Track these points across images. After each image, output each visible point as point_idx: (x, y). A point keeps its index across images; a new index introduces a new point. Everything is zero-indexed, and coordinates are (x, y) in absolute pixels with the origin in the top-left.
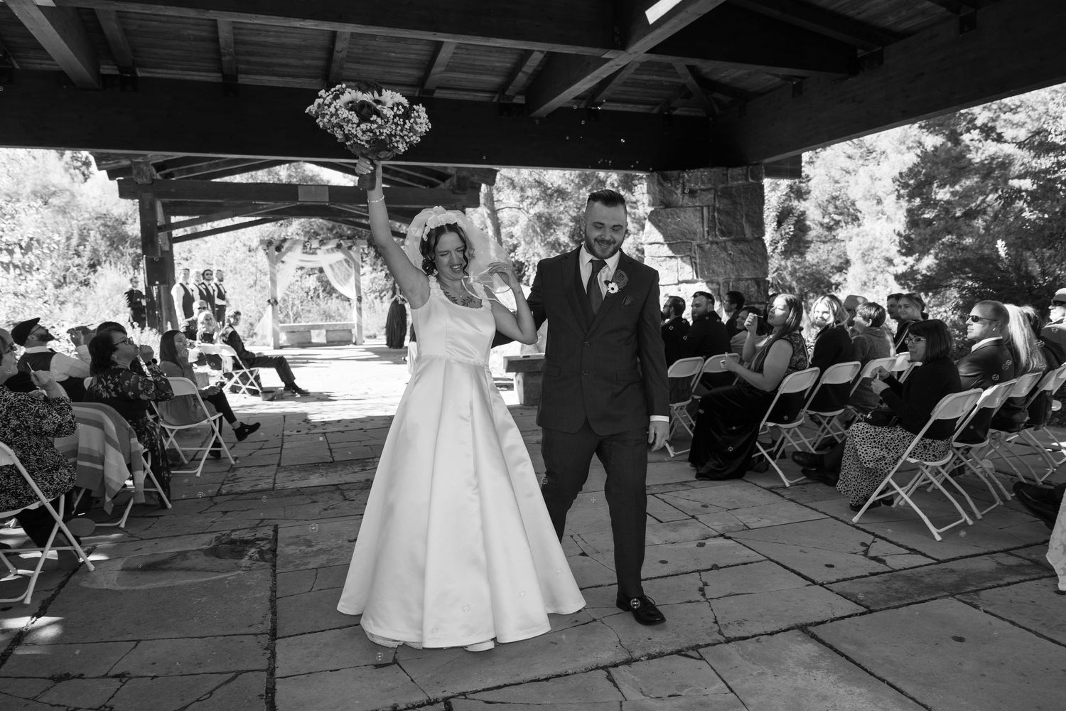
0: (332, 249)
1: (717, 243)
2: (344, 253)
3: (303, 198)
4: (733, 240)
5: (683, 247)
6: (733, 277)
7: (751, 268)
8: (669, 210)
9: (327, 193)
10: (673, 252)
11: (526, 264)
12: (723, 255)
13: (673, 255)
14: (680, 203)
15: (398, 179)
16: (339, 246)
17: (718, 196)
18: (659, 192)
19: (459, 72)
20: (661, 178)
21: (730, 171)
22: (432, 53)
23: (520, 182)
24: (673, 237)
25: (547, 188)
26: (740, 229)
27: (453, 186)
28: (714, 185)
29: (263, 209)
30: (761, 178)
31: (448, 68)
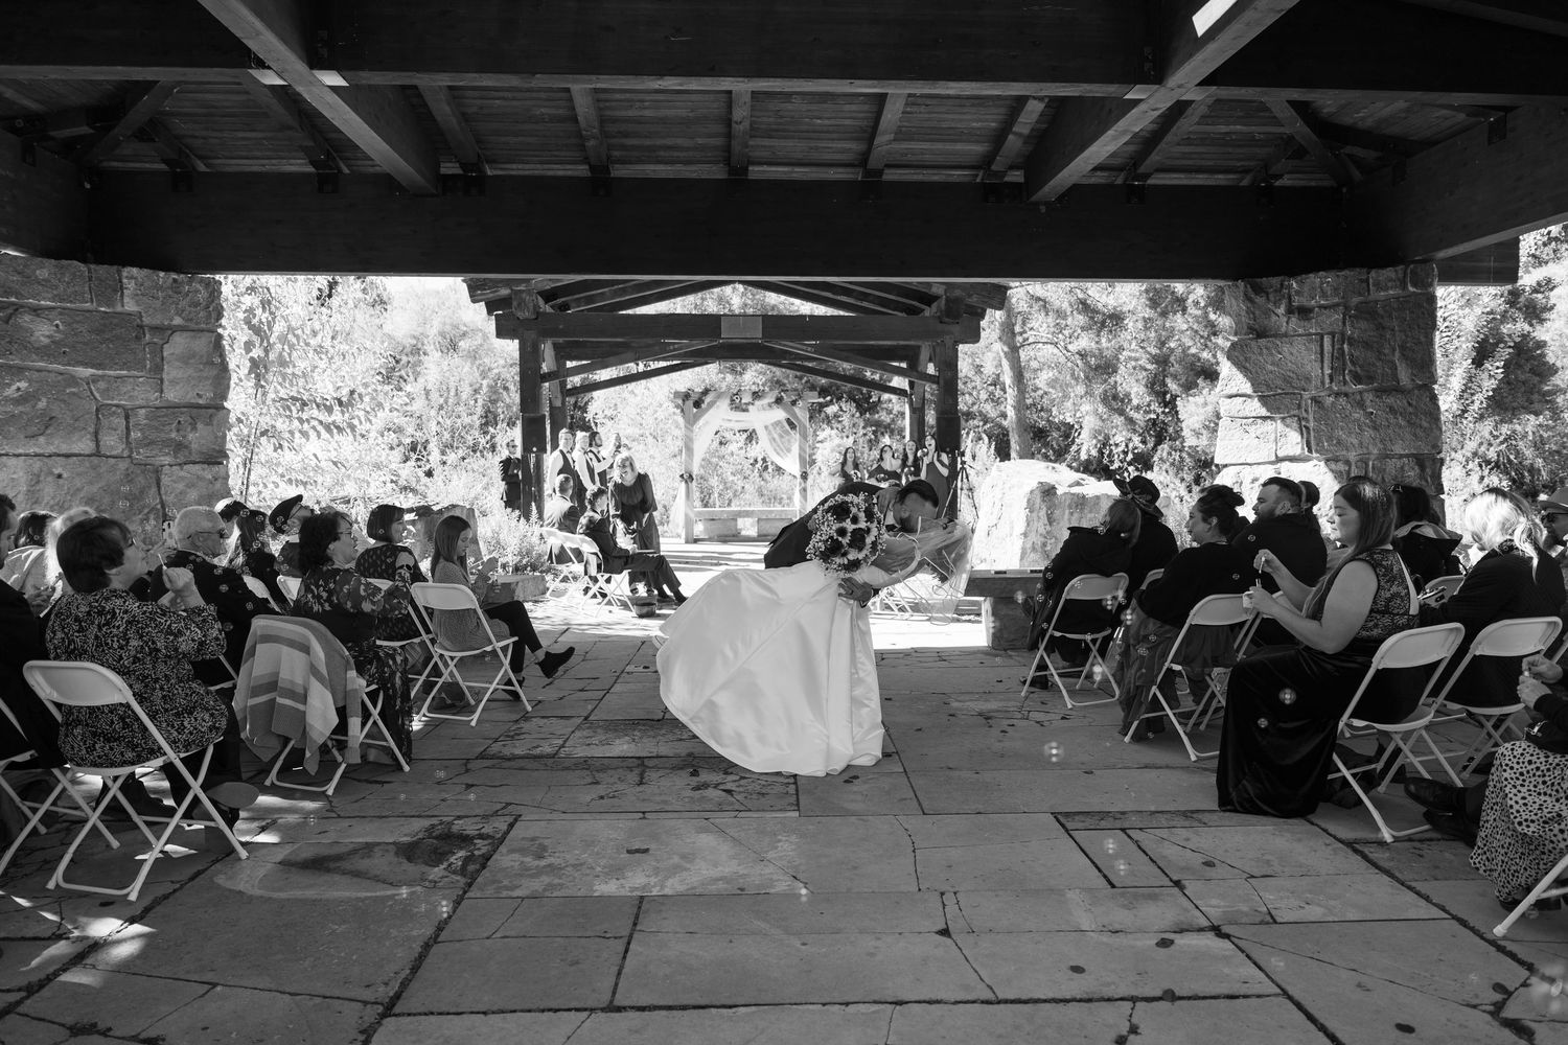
0: (770, 405)
1: (1346, 395)
2: (785, 410)
3: (726, 334)
4: (1376, 390)
5: (1287, 401)
6: (1375, 451)
7: (1408, 436)
8: (1263, 341)
9: (761, 327)
10: (1268, 410)
11: (1076, 426)
12: (1358, 415)
13: (1268, 414)
14: (1283, 330)
15: (865, 304)
16: (779, 401)
17: (1350, 317)
18: (1247, 312)
19: (919, 140)
20: (1250, 290)
21: (1373, 273)
22: (875, 115)
23: (1057, 304)
24: (1268, 386)
25: (1098, 312)
26: (1389, 371)
27: (941, 312)
28: (1343, 298)
29: (675, 350)
30: (1431, 285)
31: (901, 135)
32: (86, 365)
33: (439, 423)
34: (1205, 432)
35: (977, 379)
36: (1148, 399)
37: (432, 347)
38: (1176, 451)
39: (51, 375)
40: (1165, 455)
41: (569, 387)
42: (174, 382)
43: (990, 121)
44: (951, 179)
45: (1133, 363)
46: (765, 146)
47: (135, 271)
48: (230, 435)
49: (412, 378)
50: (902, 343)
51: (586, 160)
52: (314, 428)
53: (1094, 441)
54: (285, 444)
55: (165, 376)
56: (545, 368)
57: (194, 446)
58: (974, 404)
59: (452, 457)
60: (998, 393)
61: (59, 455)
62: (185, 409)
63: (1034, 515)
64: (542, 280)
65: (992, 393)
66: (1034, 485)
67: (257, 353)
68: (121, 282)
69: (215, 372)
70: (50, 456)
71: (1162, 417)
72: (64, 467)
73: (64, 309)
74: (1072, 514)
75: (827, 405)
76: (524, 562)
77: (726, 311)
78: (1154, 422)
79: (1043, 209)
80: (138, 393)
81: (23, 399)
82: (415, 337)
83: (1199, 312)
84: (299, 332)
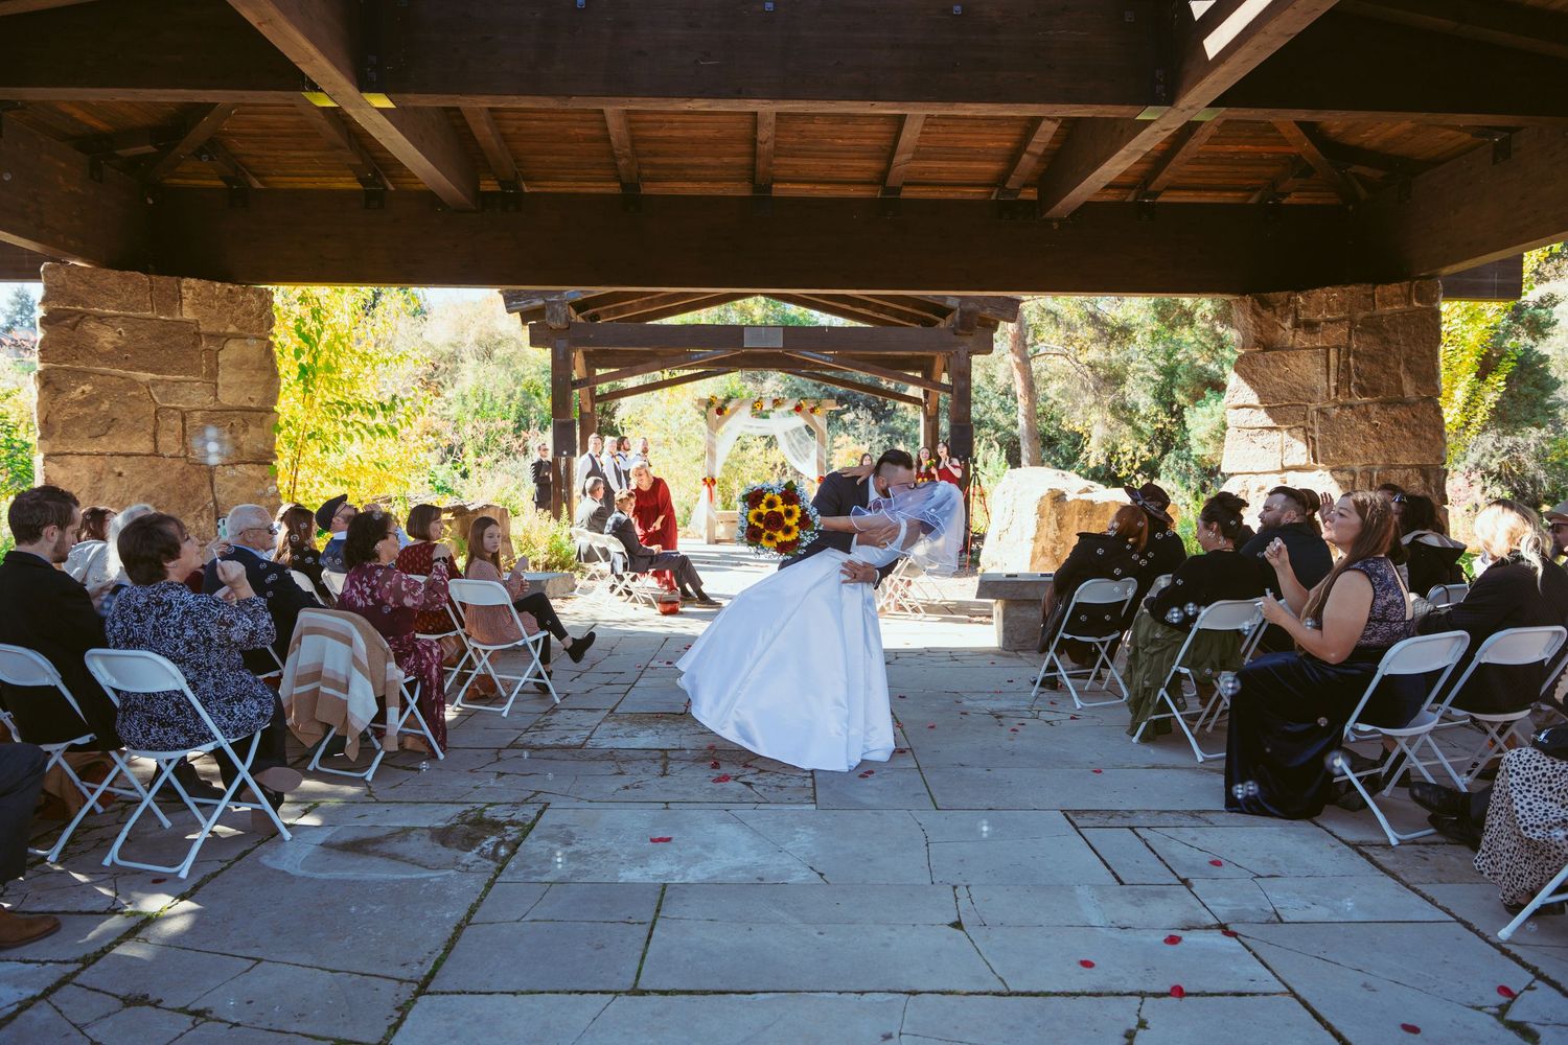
0: (789, 412)
1: (1351, 407)
2: (806, 418)
3: (749, 343)
4: (1381, 403)
5: (1293, 412)
6: (1380, 462)
7: (1413, 448)
8: (1269, 354)
9: (782, 337)
10: (1275, 421)
11: (1085, 435)
12: (1363, 426)
13: (1275, 425)
14: (1290, 343)
15: (882, 316)
16: (798, 409)
17: (1355, 331)
18: (1254, 326)
19: (935, 159)
20: (1257, 304)
21: (1379, 289)
22: (894, 135)
23: (1067, 317)
24: (1274, 397)
25: (1107, 325)
26: (1395, 385)
27: (956, 324)
28: (1349, 312)
29: (699, 359)
30: (1436, 300)
31: (919, 154)
32: (146, 370)
33: (474, 427)
34: (1211, 442)
35: (989, 388)
36: (1155, 409)
37: (469, 354)
38: (1182, 459)
39: (115, 379)
40: (1171, 463)
41: (598, 393)
42: (227, 387)
43: (1005, 141)
44: (966, 197)
45: (1141, 374)
46: (786, 165)
47: (193, 281)
48: (279, 438)
49: (449, 384)
50: (917, 353)
51: (618, 178)
52: (358, 430)
53: (1103, 450)
54: (331, 447)
55: (219, 381)
56: (576, 376)
57: (246, 447)
58: (985, 413)
59: (487, 459)
60: (1009, 402)
61: (120, 455)
62: (237, 413)
63: (1045, 520)
64: (574, 292)
65: (1003, 402)
66: (1045, 491)
67: (305, 360)
68: (180, 292)
69: (266, 378)
70: (112, 455)
71: (1169, 426)
72: (124, 466)
73: (127, 317)
74: (1081, 520)
75: (844, 412)
76: (553, 560)
77: (748, 322)
78: (1161, 432)
79: (1056, 225)
80: (195, 396)
81: (89, 401)
82: (452, 345)
83: (1206, 326)
84: (345, 340)
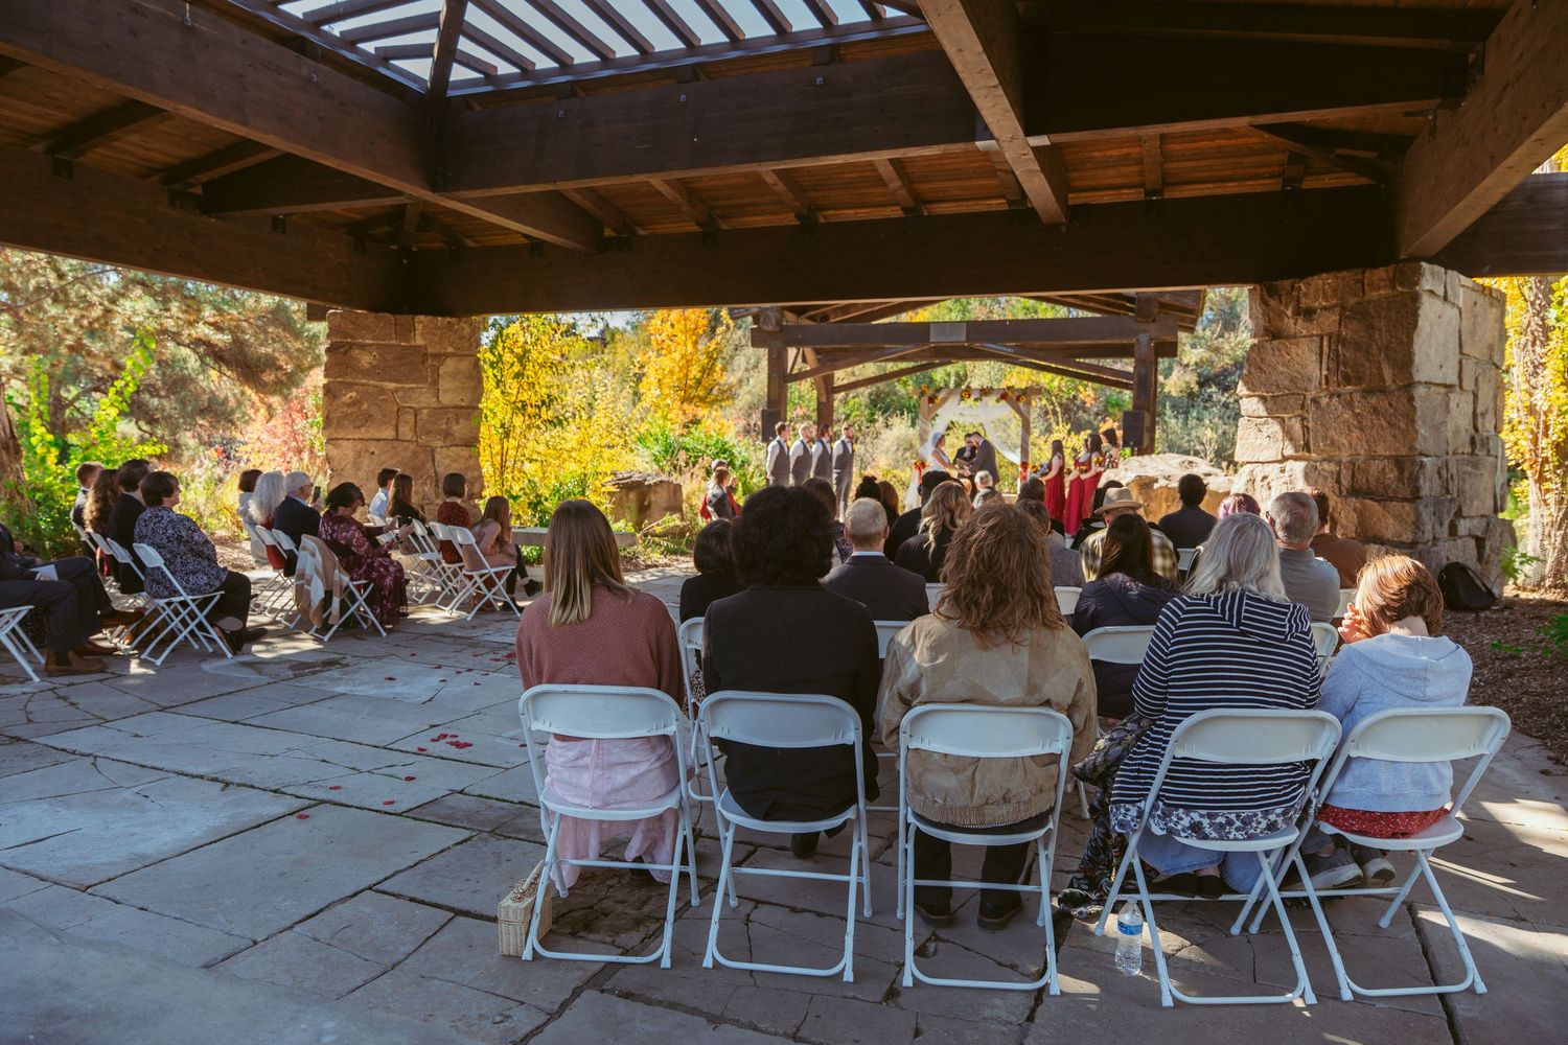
1: (1339, 396)
4: (1363, 391)
5: (1292, 401)
6: (1362, 452)
7: (1390, 438)
8: (1276, 343)
10: (1278, 410)
12: (1347, 415)
13: (1278, 414)
14: (1292, 331)
17: (1346, 318)
18: (1263, 314)
20: (1266, 293)
21: (1368, 273)
24: (1278, 386)
26: (1376, 372)
28: (1340, 298)
30: (1418, 284)
32: (390, 381)
39: (371, 388)
42: (446, 391)
47: (422, 317)
55: (440, 387)
57: (457, 434)
61: (373, 440)
62: (453, 409)
68: (414, 325)
69: (473, 384)
70: (369, 440)
72: (375, 448)
73: (379, 345)
80: (423, 398)
81: (354, 403)
